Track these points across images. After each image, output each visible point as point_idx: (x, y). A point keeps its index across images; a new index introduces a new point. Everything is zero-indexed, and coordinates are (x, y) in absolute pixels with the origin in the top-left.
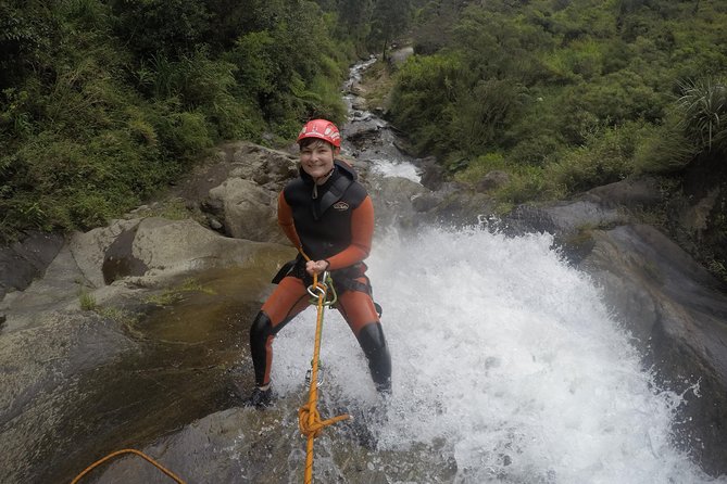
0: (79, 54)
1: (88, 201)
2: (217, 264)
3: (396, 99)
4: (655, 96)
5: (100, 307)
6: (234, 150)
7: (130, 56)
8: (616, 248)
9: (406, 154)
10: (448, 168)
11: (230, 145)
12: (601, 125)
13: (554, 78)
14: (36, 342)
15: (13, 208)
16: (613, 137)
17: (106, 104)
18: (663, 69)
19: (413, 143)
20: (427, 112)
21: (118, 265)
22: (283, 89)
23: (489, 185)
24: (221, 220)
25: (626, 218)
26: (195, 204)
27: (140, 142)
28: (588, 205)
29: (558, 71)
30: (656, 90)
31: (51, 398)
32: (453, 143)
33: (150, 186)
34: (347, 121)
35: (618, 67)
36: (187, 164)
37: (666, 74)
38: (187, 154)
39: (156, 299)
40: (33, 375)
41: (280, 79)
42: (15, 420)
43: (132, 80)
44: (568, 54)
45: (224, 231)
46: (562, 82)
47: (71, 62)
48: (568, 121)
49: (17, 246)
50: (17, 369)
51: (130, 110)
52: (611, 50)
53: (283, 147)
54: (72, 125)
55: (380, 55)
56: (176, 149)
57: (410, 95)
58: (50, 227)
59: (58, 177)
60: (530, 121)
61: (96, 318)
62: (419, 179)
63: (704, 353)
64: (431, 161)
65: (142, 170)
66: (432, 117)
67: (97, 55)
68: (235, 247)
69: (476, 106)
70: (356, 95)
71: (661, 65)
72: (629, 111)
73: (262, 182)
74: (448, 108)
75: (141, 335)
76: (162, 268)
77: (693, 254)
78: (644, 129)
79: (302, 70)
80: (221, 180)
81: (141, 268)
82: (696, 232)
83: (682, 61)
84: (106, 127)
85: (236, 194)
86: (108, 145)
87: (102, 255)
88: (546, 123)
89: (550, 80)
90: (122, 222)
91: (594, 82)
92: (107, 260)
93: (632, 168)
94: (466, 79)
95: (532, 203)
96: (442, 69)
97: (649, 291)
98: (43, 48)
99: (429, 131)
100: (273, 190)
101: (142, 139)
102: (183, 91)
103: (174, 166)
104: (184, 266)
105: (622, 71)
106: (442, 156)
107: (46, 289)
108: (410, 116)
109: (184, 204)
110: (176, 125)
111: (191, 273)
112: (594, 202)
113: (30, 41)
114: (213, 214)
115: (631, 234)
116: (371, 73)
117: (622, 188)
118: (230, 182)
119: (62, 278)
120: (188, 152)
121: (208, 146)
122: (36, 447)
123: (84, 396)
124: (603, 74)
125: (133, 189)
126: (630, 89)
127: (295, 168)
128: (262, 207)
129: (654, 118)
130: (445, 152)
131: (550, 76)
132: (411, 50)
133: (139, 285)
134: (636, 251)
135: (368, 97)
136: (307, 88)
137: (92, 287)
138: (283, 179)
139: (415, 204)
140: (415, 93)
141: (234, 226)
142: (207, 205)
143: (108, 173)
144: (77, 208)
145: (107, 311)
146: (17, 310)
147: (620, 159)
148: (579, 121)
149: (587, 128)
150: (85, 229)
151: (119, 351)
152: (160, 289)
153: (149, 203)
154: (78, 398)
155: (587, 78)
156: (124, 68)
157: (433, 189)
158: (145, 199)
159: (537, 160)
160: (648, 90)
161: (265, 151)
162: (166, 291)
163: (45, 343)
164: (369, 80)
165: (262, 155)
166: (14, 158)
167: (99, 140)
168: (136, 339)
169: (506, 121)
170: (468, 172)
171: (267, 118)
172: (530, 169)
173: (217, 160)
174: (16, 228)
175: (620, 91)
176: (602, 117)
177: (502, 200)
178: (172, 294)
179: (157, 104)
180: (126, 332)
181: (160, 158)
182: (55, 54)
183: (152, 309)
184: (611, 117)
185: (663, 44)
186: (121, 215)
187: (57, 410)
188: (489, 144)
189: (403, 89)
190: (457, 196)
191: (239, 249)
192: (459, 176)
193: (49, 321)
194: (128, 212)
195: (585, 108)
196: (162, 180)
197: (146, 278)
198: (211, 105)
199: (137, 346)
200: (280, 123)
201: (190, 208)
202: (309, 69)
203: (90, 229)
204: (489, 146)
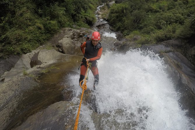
0: (21, 6)
1: (26, 46)
2: (61, 61)
3: (110, 16)
4: (182, 17)
5: (28, 74)
6: (65, 30)
7: (35, 6)
8: (169, 58)
9: (112, 31)
10: (124, 35)
11: (64, 29)
12: (167, 24)
13: (154, 11)
14: (11, 85)
15: (5, 49)
16: (170, 27)
17: (29, 19)
18: (185, 10)
19: (114, 27)
20: (118, 19)
21: (34, 63)
22: (78, 13)
23: (135, 39)
24: (62, 49)
25: (172, 50)
26: (55, 45)
27: (39, 29)
28: (162, 46)
29: (155, 9)
30: (182, 15)
31: (15, 100)
32: (125, 28)
33: (42, 41)
34: (96, 22)
35: (172, 8)
36: (52, 35)
37: (185, 11)
38: (52, 32)
39: (44, 71)
40: (11, 93)
41: (78, 10)
42: (6, 106)
43: (36, 12)
44: (158, 4)
45: (63, 52)
46: (156, 12)
47: (19, 9)
48: (157, 22)
49: (7, 59)
50: (7, 92)
51: (36, 20)
52: (170, 3)
53: (79, 29)
54: (20, 26)
55: (106, 4)
56: (49, 30)
57: (114, 15)
58: (16, 53)
59: (17, 40)
60: (147, 22)
61: (27, 77)
62: (116, 38)
63: (192, 89)
64: (119, 33)
65: (40, 36)
66: (120, 21)
67: (26, 6)
68: (65, 56)
69: (132, 18)
70: (99, 14)
71: (184, 8)
72: (175, 20)
73: (73, 38)
74: (124, 18)
75: (39, 81)
76: (46, 63)
77: (191, 61)
78: (178, 26)
79: (84, 8)
80: (62, 38)
81: (40, 63)
82: (192, 55)
83: (190, 8)
84: (30, 25)
85: (66, 42)
86: (30, 30)
87: (30, 60)
88: (151, 23)
89: (153, 11)
90: (35, 51)
91: (165, 12)
92: (31, 61)
93: (175, 36)
94: (129, 10)
95: (146, 45)
96: (123, 7)
97: (178, 71)
98: (11, 5)
99: (119, 24)
100: (76, 41)
101: (40, 28)
102: (51, 15)
103: (49, 35)
104: (51, 62)
105: (173, 9)
106: (122, 31)
107: (15, 70)
108: (114, 20)
109: (52, 45)
110: (49, 24)
111: (54, 64)
112: (164, 45)
113: (7, 4)
114: (59, 48)
115: (174, 54)
116: (103, 8)
117: (172, 41)
118: (64, 39)
119: (19, 67)
120: (52, 31)
121: (58, 29)
122: (11, 113)
123: (24, 98)
124: (168, 10)
125: (38, 42)
126: (175, 14)
127: (82, 34)
128: (73, 45)
129: (181, 23)
130: (123, 30)
131: (153, 10)
132: (114, 2)
133: (40, 68)
134: (175, 59)
135: (102, 15)
136: (85, 13)
137: (27, 69)
138: (78, 38)
139: (114, 44)
140: (115, 14)
141: (65, 51)
142: (58, 45)
143: (31, 38)
144: (23, 48)
145: (30, 75)
146: (8, 76)
147: (171, 33)
148: (160, 23)
149: (163, 24)
150: (25, 53)
151: (33, 86)
152: (45, 68)
153: (42, 45)
154: (22, 99)
155: (163, 11)
156: (34, 9)
157: (120, 40)
158: (41, 44)
159: (148, 33)
160: (180, 15)
161: (73, 30)
162: (47, 69)
163: (14, 85)
164: (102, 10)
165: (73, 31)
166: (5, 36)
167: (28, 29)
168: (38, 82)
169: (140, 22)
170: (129, 36)
171: (74, 21)
172: (146, 35)
173: (60, 33)
174: (7, 54)
175: (172, 15)
176: (167, 22)
177: (138, 43)
178: (48, 70)
179: (44, 18)
180: (35, 81)
181: (45, 33)
182: (15, 7)
183: (42, 74)
184: (169, 22)
185: (185, 3)
186: (35, 49)
187: (17, 102)
188: (135, 28)
189: (112, 13)
190: (126, 42)
191: (67, 57)
192: (127, 37)
193: (15, 79)
194: (37, 48)
195: (162, 19)
196: (46, 39)
197: (42, 66)
198: (58, 18)
199: (38, 84)
200: (78, 22)
201: (53, 46)
202: (86, 7)
203: (26, 53)
204: (135, 29)
